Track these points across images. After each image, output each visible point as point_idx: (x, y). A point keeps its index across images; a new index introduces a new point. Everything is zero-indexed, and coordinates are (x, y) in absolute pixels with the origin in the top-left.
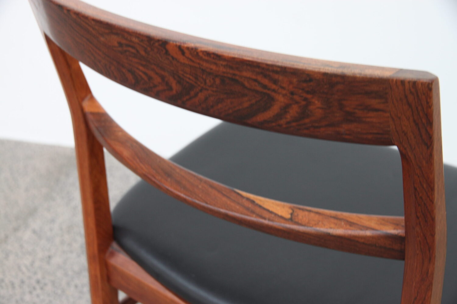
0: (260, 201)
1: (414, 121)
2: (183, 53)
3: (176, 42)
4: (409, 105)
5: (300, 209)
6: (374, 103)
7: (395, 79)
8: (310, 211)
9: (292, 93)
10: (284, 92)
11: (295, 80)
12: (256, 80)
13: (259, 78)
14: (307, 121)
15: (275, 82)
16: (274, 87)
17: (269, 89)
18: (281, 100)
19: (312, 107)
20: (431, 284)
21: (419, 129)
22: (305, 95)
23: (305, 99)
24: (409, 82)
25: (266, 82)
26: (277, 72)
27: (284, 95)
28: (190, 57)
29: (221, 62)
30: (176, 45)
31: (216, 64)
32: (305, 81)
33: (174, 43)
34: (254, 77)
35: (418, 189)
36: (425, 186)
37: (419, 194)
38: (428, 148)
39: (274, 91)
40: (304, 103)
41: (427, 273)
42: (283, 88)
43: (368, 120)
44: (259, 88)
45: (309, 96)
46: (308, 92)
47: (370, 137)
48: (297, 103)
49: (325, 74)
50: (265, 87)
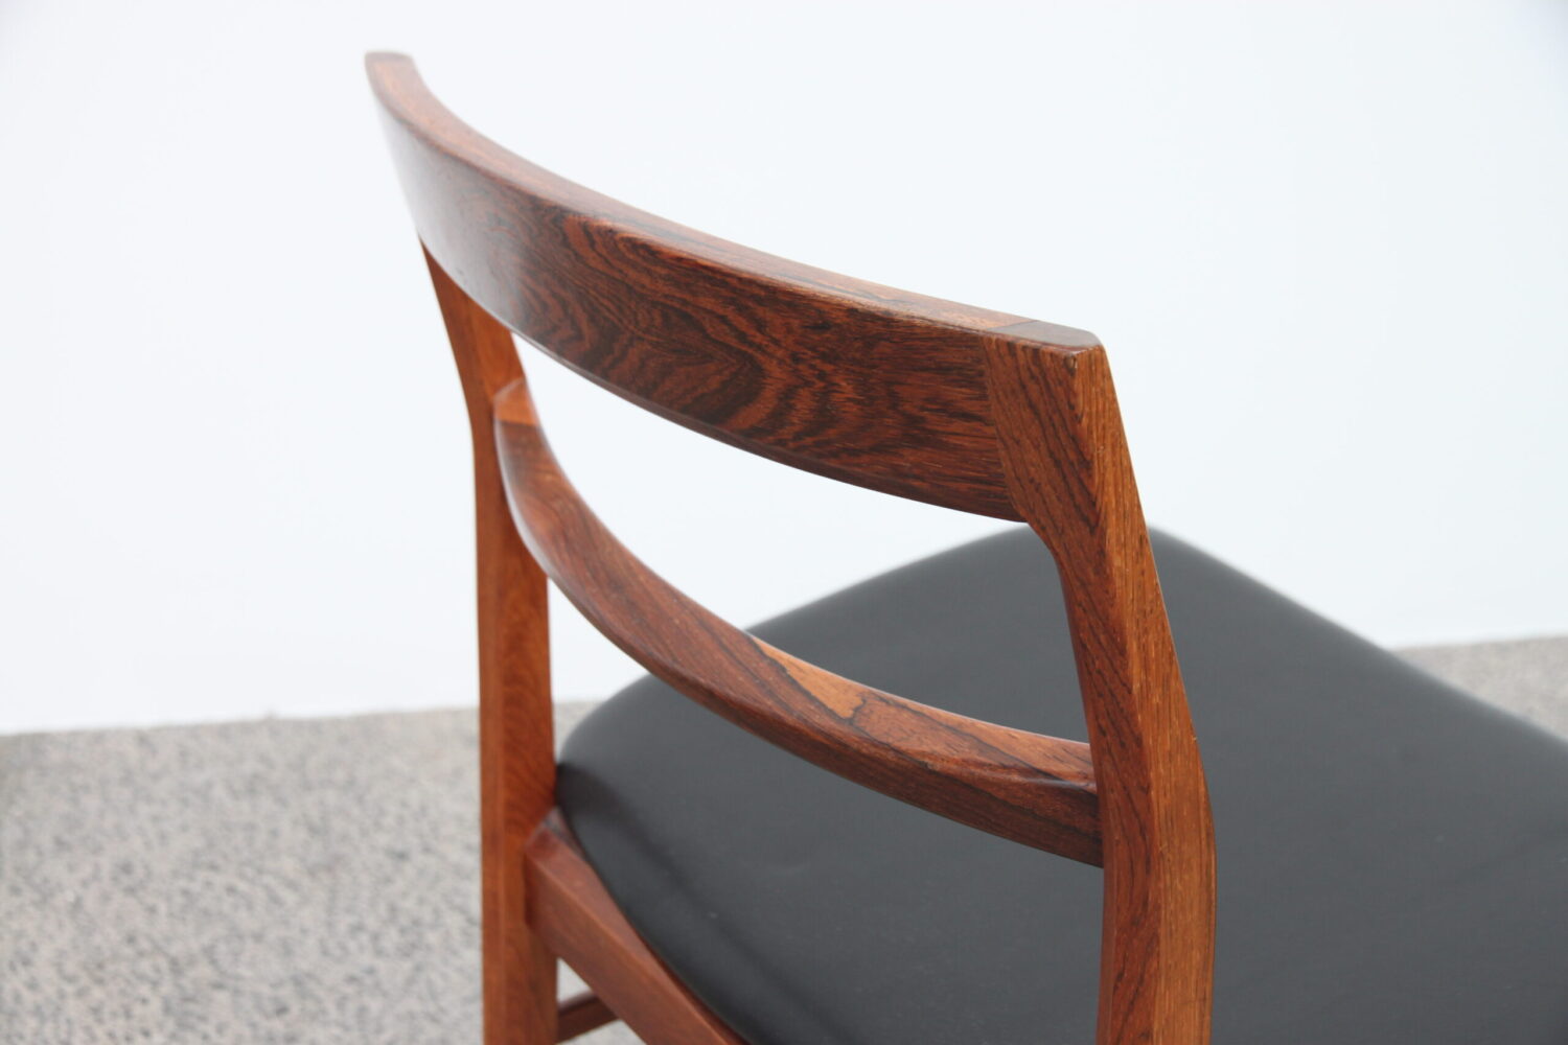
0: (800, 670)
1: (1051, 454)
2: (592, 244)
3: (579, 214)
4: (1032, 406)
5: (882, 699)
6: (958, 394)
7: (994, 338)
8: (904, 707)
9: (796, 358)
10: (780, 353)
11: (796, 323)
12: (723, 319)
13: (730, 312)
14: (832, 433)
15: (760, 326)
16: (759, 338)
17: (751, 344)
18: (777, 374)
19: (836, 397)
20: (1154, 938)
21: (1064, 478)
22: (817, 362)
23: (822, 376)
24: (1024, 348)
25: (742, 323)
26: (759, 301)
27: (781, 362)
28: (604, 253)
29: (658, 269)
30: (579, 223)
31: (649, 272)
32: (816, 328)
33: (576, 218)
34: (721, 311)
35: (1089, 647)
36: (1102, 637)
37: (1094, 662)
38: (1092, 532)
39: (759, 347)
40: (820, 384)
41: (1145, 903)
42: (776, 342)
43: (953, 440)
44: (733, 342)
45: (828, 368)
46: (824, 357)
47: (964, 487)
48: (808, 384)
49: (852, 312)
50: (742, 336)
